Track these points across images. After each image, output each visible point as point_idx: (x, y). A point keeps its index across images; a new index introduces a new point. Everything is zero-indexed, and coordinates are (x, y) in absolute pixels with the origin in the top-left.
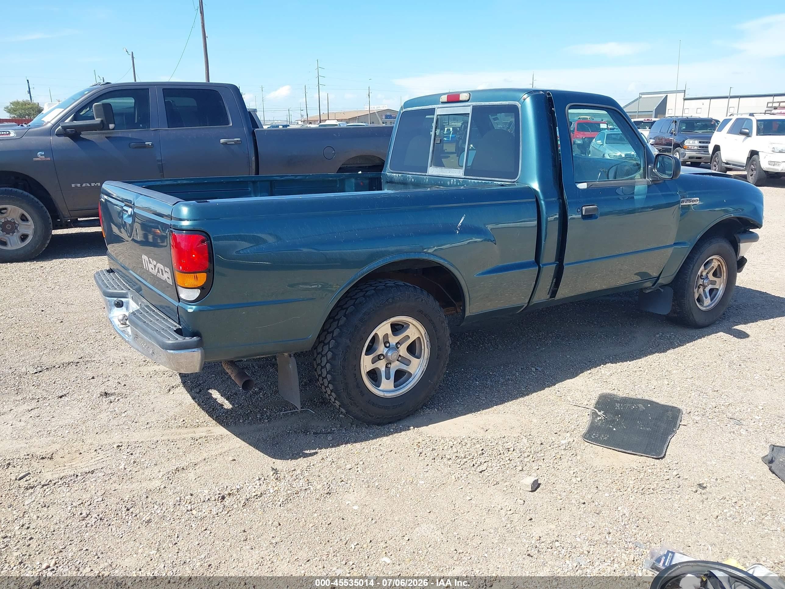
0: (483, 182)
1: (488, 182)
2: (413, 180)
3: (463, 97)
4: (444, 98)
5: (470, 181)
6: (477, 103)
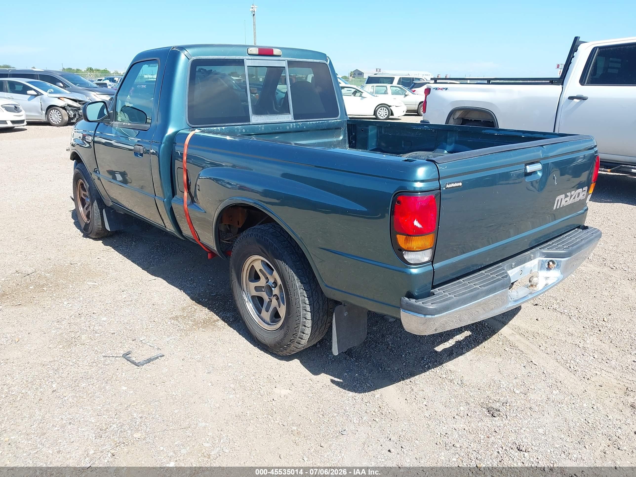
0: (320, 122)
1: (324, 121)
2: (244, 131)
3: (276, 52)
4: (255, 51)
5: (308, 123)
6: (291, 59)
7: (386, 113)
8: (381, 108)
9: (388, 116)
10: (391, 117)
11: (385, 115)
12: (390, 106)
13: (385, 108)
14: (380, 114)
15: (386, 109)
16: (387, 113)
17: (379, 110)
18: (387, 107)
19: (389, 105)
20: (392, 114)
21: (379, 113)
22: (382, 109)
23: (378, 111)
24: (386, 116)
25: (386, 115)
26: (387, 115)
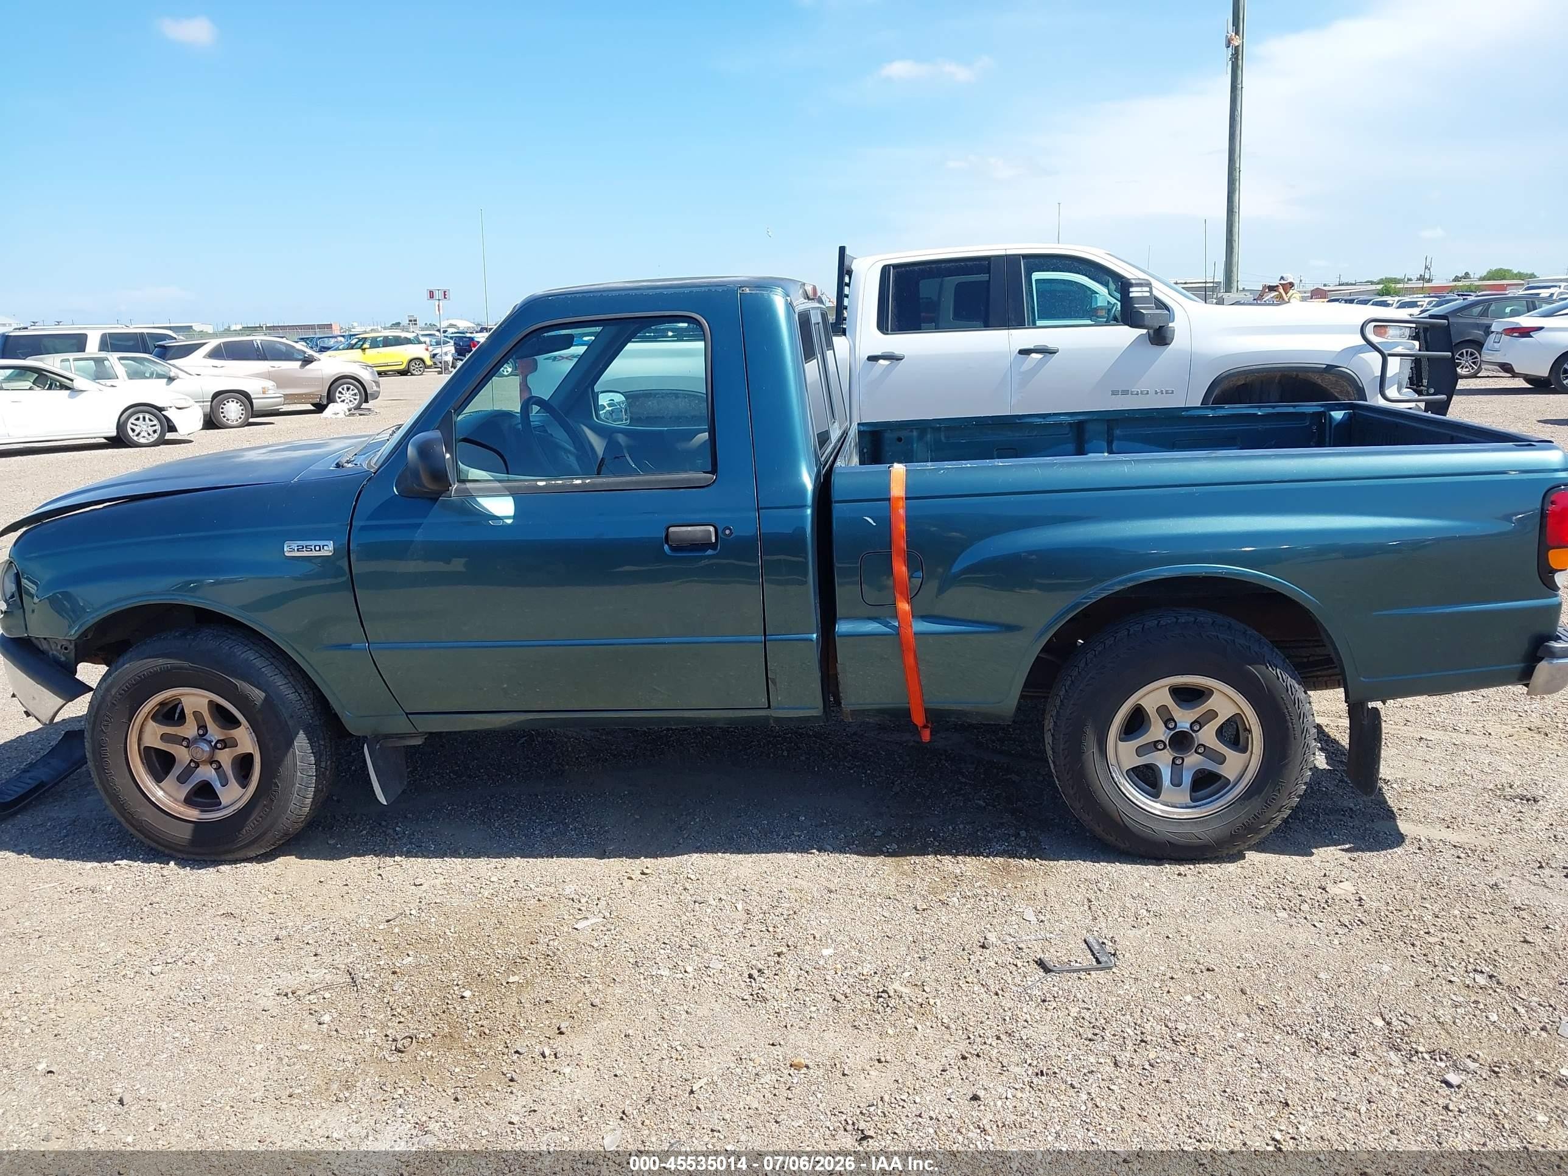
7: (154, 428)
8: (135, 417)
9: (163, 434)
10: (169, 436)
11: (151, 433)
12: (161, 409)
13: (147, 416)
14: (136, 433)
15: (152, 418)
16: (158, 427)
17: (132, 420)
18: (156, 411)
19: (160, 405)
20: (172, 428)
21: (133, 431)
22: (141, 419)
23: (129, 425)
24: (156, 436)
25: (155, 432)
26: (159, 432)
